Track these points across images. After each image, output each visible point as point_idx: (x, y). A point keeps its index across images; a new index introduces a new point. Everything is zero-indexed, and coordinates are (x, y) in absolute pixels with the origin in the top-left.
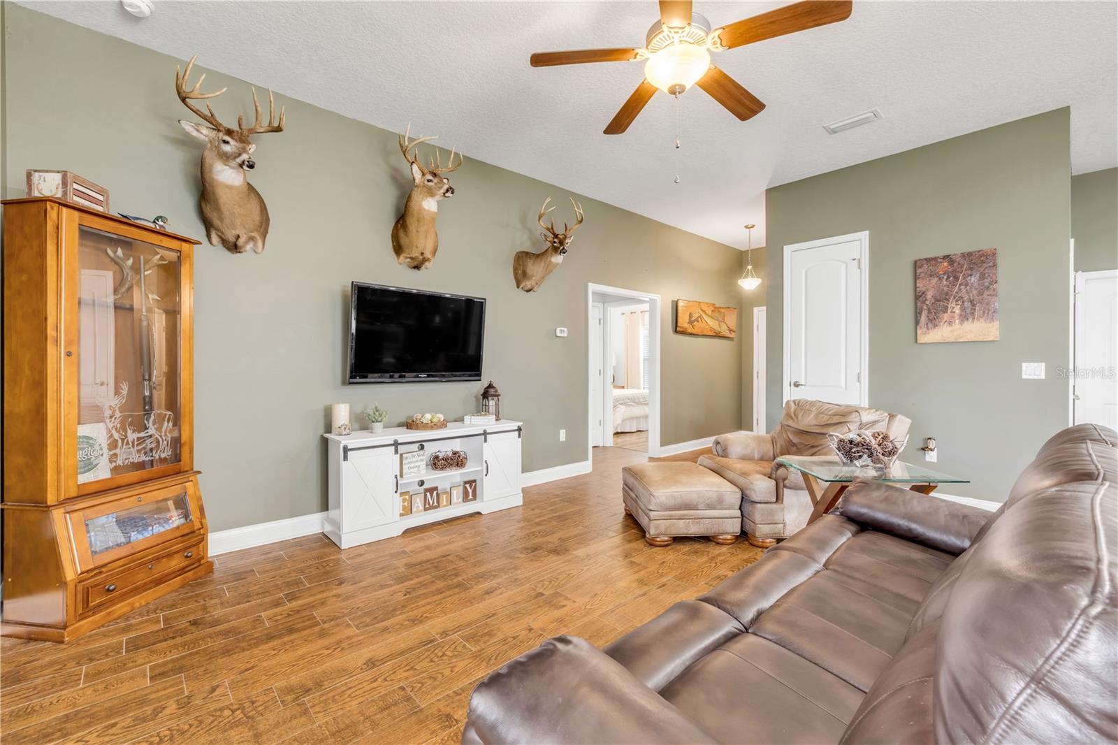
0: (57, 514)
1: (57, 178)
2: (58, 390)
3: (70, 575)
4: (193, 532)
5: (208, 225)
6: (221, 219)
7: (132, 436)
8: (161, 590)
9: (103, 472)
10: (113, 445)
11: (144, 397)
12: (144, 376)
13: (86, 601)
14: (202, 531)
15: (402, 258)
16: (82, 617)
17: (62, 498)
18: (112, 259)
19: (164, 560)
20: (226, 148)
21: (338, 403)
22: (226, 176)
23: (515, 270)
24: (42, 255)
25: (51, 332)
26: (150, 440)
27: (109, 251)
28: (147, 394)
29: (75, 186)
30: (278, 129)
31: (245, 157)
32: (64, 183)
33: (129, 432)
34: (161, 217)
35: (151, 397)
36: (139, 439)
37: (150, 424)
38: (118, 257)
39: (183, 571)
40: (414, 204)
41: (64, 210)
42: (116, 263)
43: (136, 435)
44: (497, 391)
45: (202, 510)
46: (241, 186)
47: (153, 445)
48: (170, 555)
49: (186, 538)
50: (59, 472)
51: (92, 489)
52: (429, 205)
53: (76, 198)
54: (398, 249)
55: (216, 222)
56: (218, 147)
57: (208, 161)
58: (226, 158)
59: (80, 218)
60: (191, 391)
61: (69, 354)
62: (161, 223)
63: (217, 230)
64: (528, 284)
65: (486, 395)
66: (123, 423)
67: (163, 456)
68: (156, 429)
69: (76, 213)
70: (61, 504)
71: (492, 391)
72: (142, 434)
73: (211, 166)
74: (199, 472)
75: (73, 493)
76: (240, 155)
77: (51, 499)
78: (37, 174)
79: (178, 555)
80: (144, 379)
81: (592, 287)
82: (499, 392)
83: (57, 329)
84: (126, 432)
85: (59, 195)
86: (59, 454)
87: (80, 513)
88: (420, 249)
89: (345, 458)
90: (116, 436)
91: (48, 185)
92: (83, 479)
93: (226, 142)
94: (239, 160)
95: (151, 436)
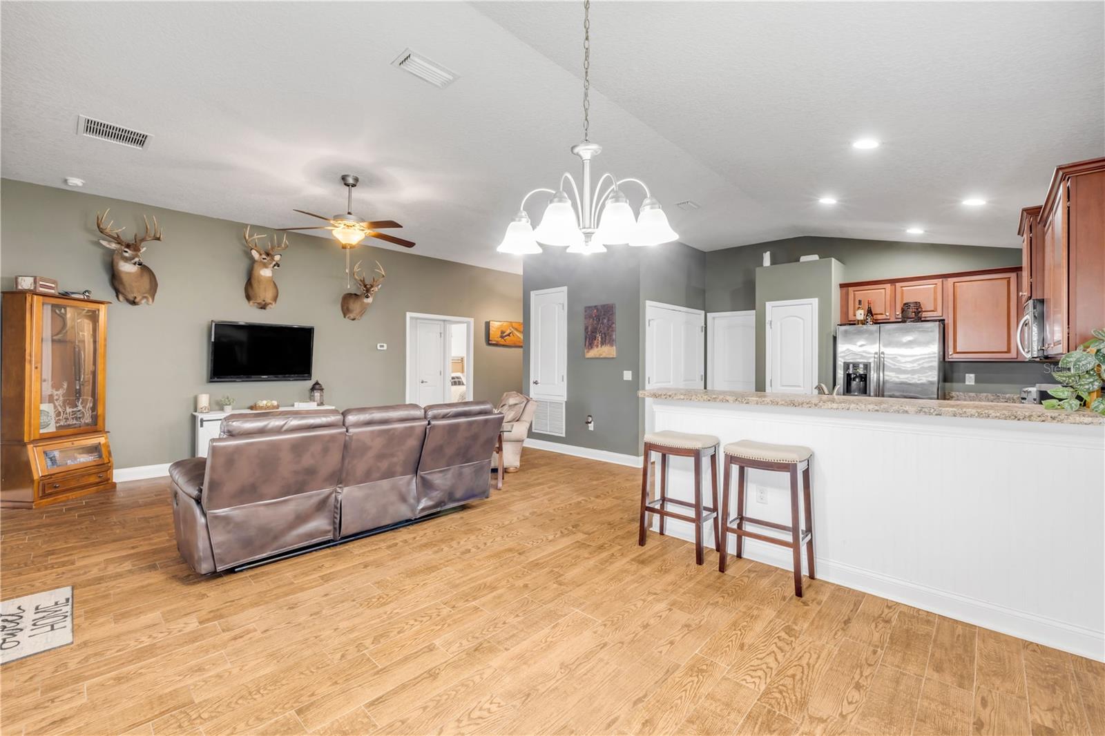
0: (30, 447)
1: (31, 280)
2: (31, 386)
3: (36, 477)
4: (104, 464)
5: (117, 292)
6: (125, 289)
7: (69, 410)
8: (85, 492)
9: (52, 429)
10: (58, 414)
11: (76, 389)
12: (76, 378)
13: (44, 490)
14: (109, 465)
15: (251, 302)
16: (42, 498)
17: (32, 439)
18: (59, 315)
19: (86, 477)
20: (126, 255)
21: (202, 393)
22: (127, 268)
23: (342, 307)
24: (24, 319)
25: (27, 357)
26: (79, 413)
27: (57, 311)
28: (78, 387)
29: (41, 283)
30: (159, 239)
31: (137, 260)
32: (35, 282)
33: (67, 408)
34: (87, 291)
35: (80, 389)
36: (73, 412)
37: (79, 404)
38: (61, 313)
39: (97, 484)
40: (255, 273)
41: (35, 297)
42: (61, 317)
43: (71, 410)
44: (321, 386)
45: (110, 453)
46: (136, 272)
47: (81, 416)
48: (90, 475)
49: (99, 467)
50: (30, 426)
51: (47, 436)
52: (266, 273)
53: (41, 289)
54: (248, 298)
55: (121, 289)
56: (121, 254)
57: (115, 260)
58: (127, 260)
59: (43, 300)
60: (104, 387)
61: (36, 368)
62: (87, 294)
63: (123, 294)
64: (352, 316)
65: (313, 389)
66: (64, 402)
67: (86, 421)
68: (83, 407)
69: (41, 297)
70: (31, 442)
71: (317, 386)
72: (75, 409)
73: (117, 263)
74: (108, 432)
75: (37, 437)
76: (133, 259)
77: (26, 440)
78: (20, 278)
79: (95, 475)
80: (76, 380)
81: (409, 315)
82: (323, 387)
83: (31, 356)
84: (65, 407)
85: (32, 288)
86: (30, 418)
87: (41, 448)
88: (262, 298)
89: (202, 426)
90: (60, 410)
91: (26, 283)
92: (42, 431)
93: (126, 252)
94: (133, 261)
95: (79, 411)
